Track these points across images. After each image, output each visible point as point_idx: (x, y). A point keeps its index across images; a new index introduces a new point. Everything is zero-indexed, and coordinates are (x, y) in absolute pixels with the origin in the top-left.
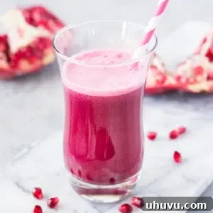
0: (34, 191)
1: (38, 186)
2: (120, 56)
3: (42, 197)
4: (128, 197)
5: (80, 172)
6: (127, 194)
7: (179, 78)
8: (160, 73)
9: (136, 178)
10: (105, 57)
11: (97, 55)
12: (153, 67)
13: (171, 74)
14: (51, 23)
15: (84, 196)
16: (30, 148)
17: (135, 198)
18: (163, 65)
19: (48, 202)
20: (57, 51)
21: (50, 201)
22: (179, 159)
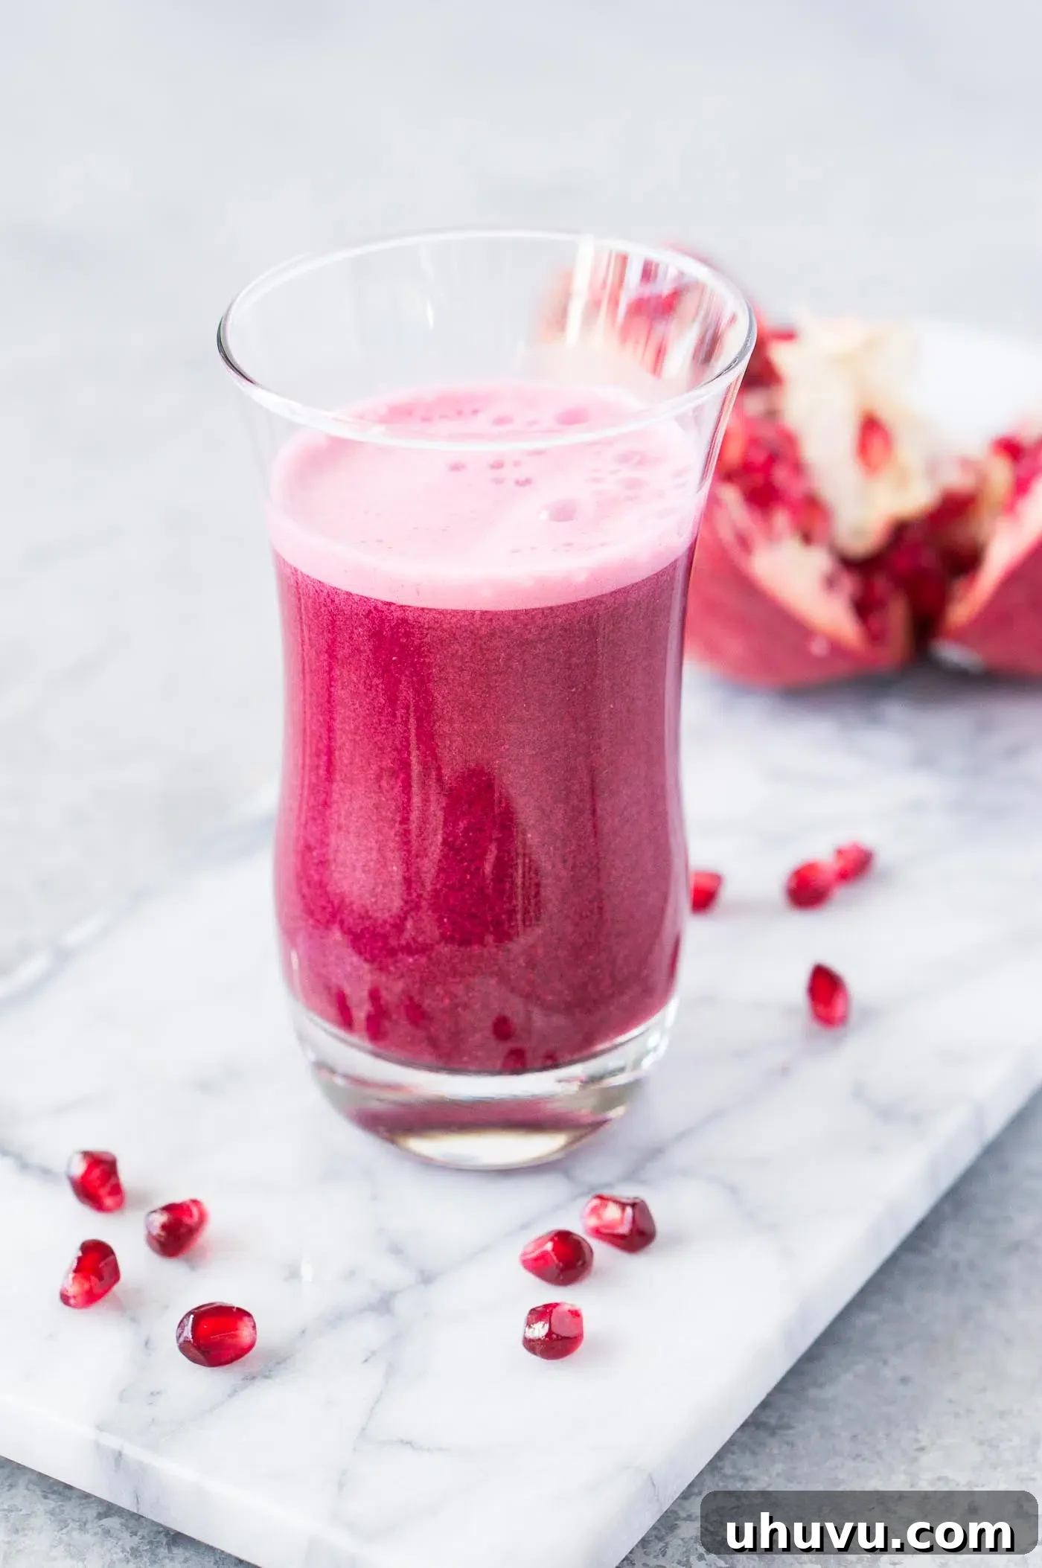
0: (79, 1169)
3: (117, 1203)
10: (501, 420)
11: (459, 413)
16: (62, 956)
17: (604, 1200)
19: (148, 1226)
20: (240, 373)
21: (162, 1218)
22: (839, 1009)
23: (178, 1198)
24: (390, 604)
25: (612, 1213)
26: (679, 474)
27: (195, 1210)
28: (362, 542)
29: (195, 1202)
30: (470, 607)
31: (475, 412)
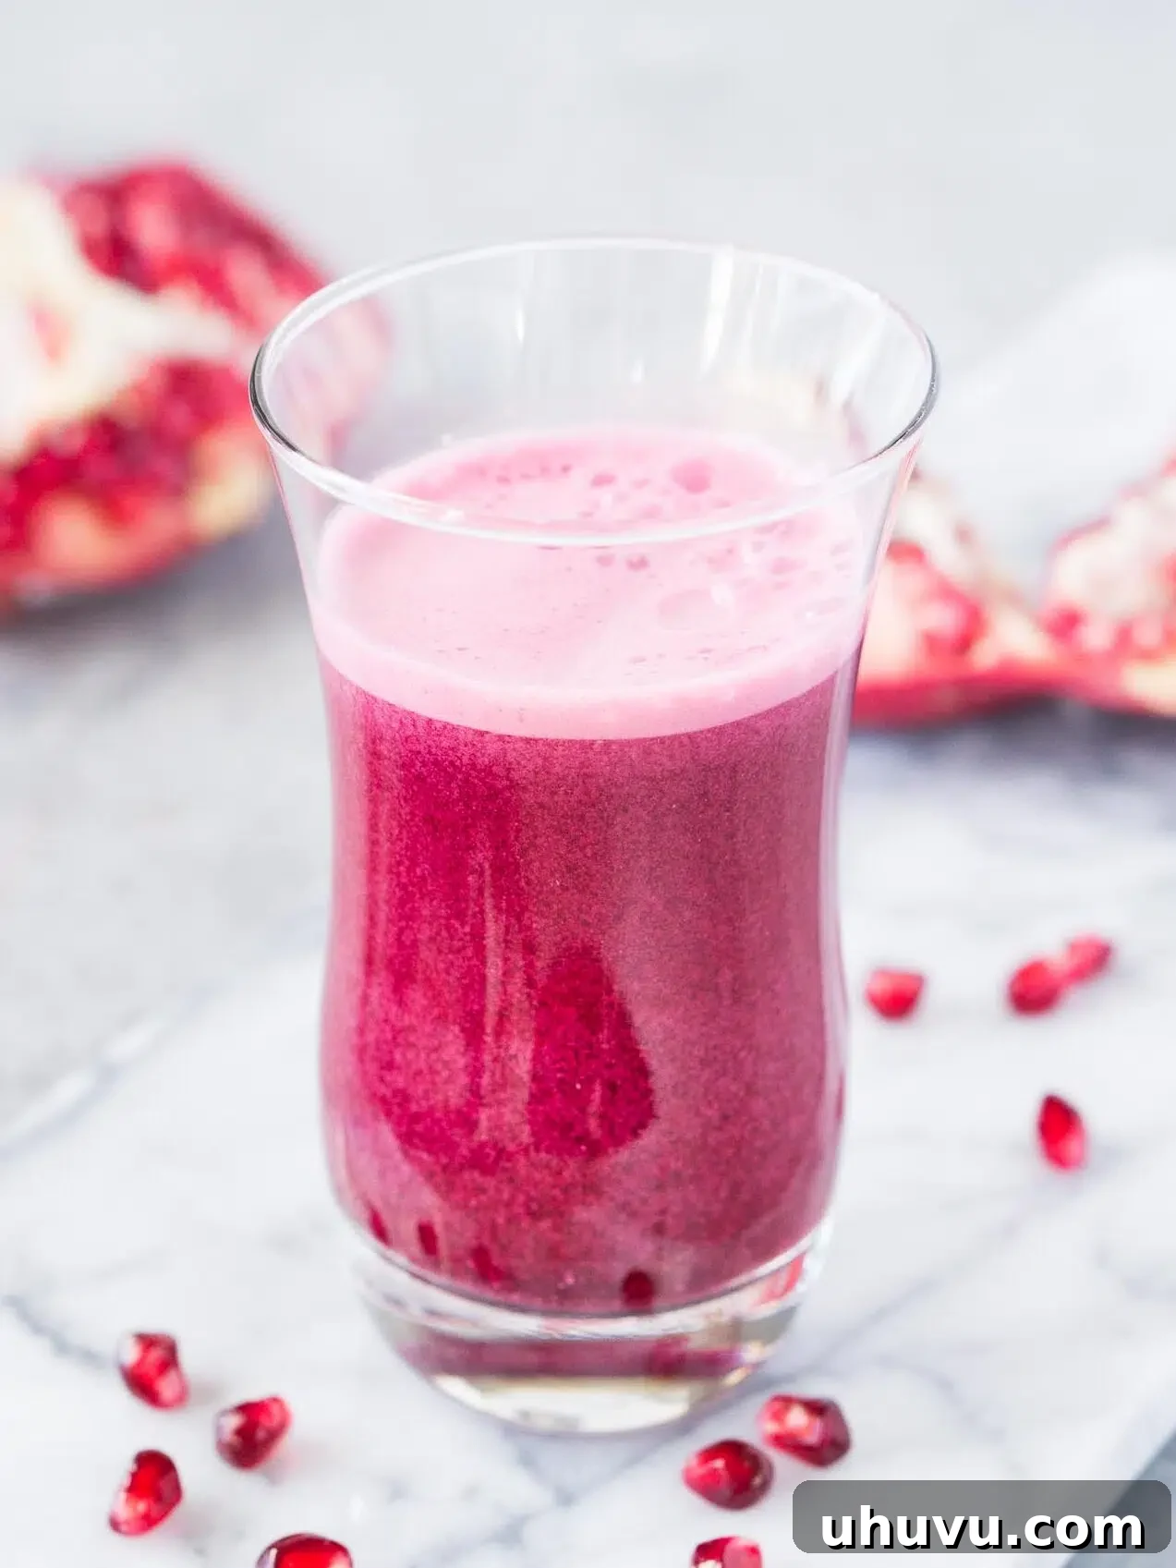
0: (131, 1354)
1: (155, 1324)
2: (694, 480)
3: (181, 1399)
4: (745, 1390)
5: (427, 1236)
6: (734, 1378)
7: (1065, 624)
8: (946, 592)
9: (796, 1269)
10: (601, 480)
11: (545, 471)
12: (905, 552)
13: (1014, 599)
14: (246, 273)
15: (456, 1386)
16: (108, 1075)
17: (787, 1402)
18: (964, 535)
19: (219, 1429)
20: (283, 439)
21: (234, 1422)
22: (1072, 1147)
23: (254, 1394)
24: (482, 734)
25: (797, 1419)
26: (838, 549)
27: (275, 1409)
28: (440, 651)
29: (276, 1400)
30: (588, 736)
31: (566, 469)
